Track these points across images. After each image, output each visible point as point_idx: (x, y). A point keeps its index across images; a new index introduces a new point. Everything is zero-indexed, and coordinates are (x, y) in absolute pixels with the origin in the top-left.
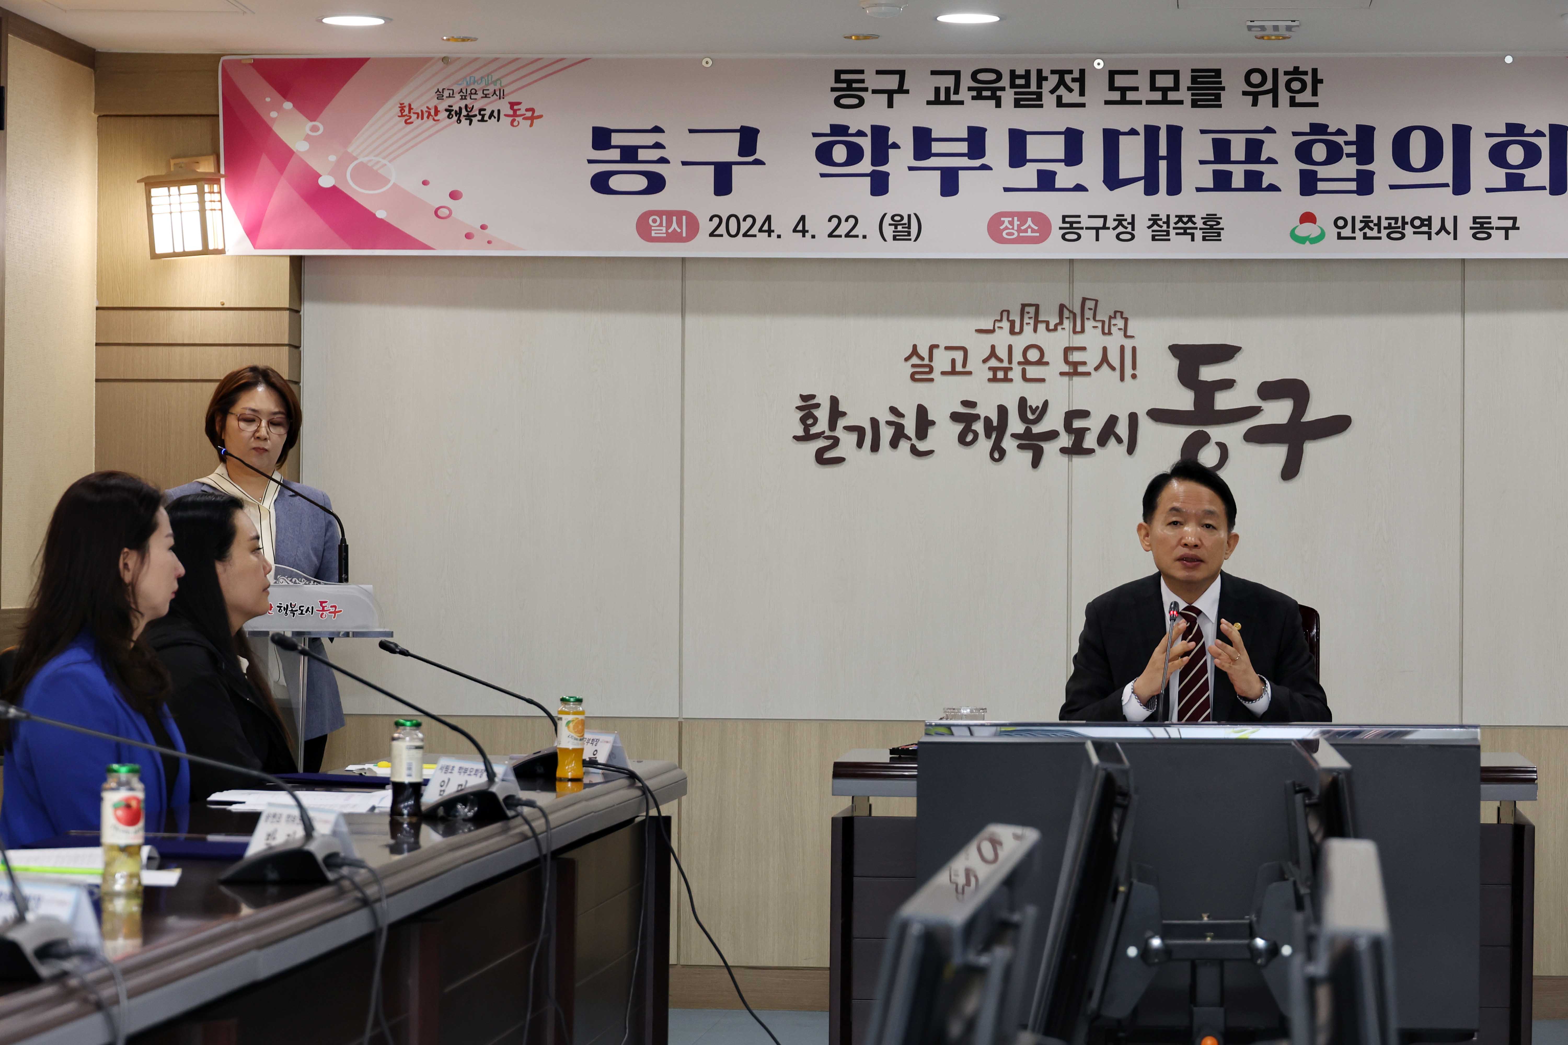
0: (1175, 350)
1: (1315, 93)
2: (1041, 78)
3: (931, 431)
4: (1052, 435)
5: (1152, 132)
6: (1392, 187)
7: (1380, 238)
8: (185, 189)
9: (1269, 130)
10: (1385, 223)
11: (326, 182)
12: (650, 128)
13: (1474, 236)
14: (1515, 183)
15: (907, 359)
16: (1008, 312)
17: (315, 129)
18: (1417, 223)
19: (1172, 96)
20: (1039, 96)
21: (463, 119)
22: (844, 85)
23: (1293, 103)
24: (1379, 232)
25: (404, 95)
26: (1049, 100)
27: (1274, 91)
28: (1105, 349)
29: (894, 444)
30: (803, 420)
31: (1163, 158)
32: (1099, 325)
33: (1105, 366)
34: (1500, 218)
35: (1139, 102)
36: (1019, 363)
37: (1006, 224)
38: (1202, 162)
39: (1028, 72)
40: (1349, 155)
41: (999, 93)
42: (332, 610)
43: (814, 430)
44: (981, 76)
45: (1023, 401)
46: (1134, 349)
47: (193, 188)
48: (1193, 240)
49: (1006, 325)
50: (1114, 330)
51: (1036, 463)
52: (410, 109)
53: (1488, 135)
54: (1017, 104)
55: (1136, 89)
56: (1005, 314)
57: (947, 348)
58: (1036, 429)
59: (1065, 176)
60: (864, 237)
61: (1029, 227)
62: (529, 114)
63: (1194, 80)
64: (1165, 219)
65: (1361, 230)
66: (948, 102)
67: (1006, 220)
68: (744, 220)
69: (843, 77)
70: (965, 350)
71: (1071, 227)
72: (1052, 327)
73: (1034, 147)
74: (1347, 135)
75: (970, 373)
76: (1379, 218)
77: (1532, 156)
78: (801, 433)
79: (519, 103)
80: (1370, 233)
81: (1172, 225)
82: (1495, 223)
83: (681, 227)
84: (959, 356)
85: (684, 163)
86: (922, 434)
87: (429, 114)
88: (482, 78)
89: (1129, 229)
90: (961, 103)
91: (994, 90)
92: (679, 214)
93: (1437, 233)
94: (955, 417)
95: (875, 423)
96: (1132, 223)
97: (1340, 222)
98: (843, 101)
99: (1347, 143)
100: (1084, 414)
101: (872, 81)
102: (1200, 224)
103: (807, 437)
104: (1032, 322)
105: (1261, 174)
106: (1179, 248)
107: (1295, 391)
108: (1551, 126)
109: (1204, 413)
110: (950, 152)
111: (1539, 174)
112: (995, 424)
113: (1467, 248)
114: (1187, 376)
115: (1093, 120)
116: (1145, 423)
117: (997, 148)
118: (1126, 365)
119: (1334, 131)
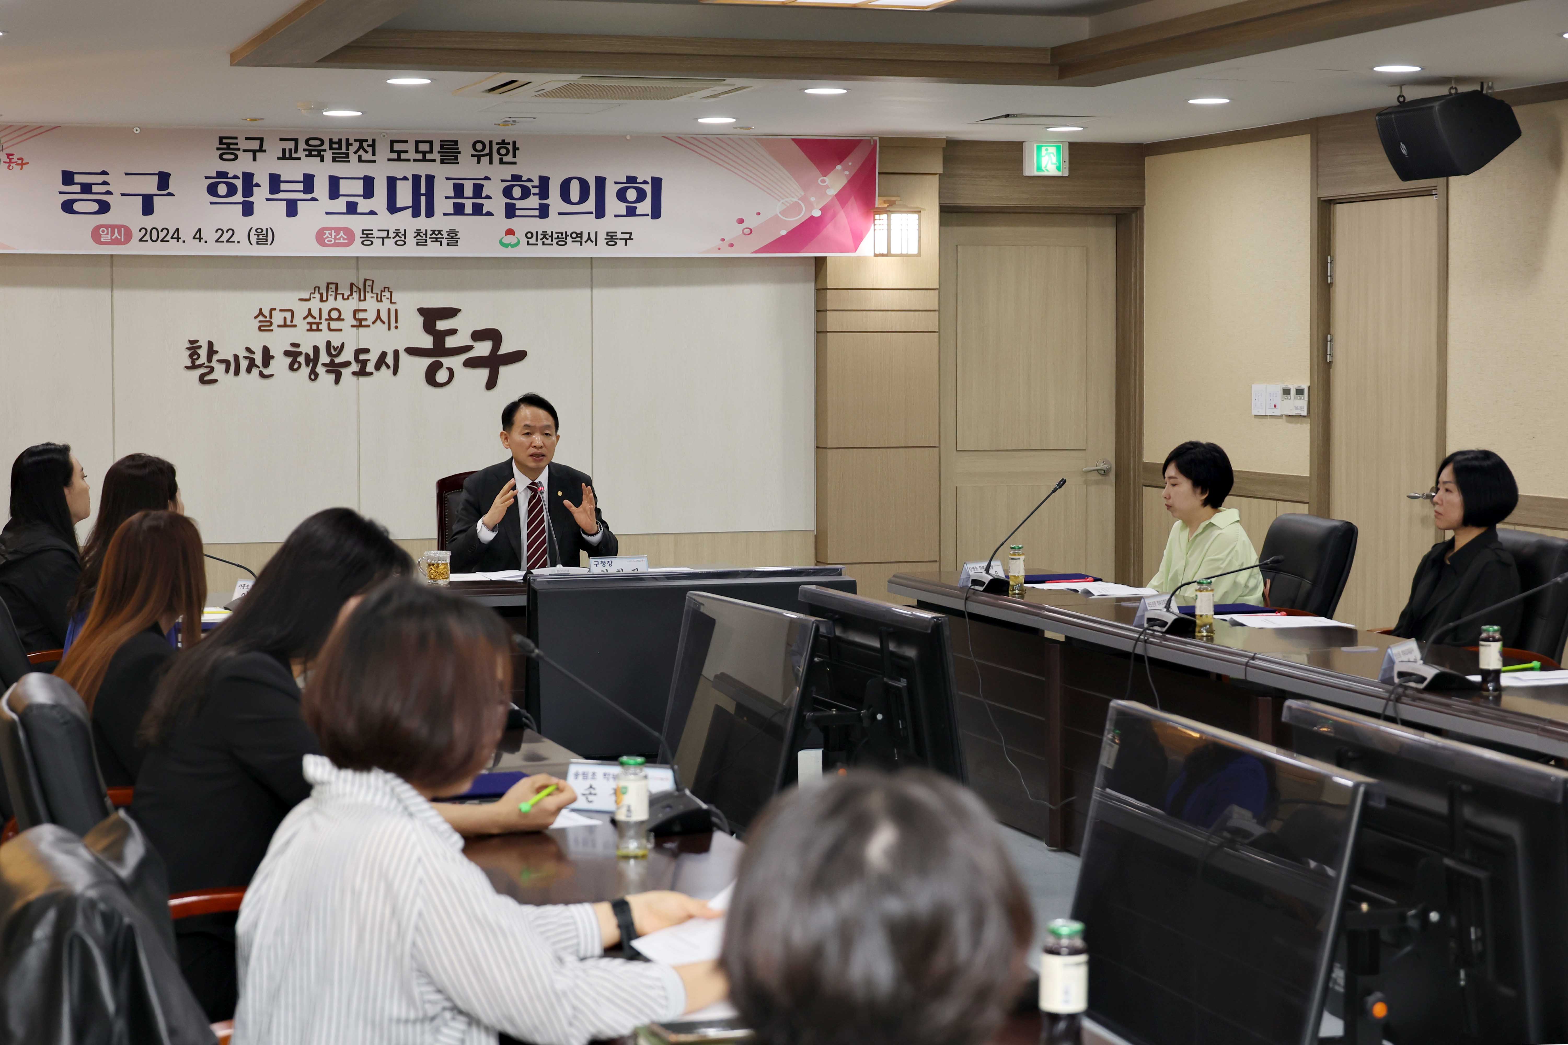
0: (422, 311)
1: (514, 156)
2: (348, 144)
3: (272, 362)
4: (347, 364)
5: (416, 179)
6: (560, 214)
7: (552, 245)
9: (487, 178)
10: (555, 236)
12: (99, 171)
13: (607, 243)
14: (631, 212)
15: (256, 317)
16: (319, 288)
18: (574, 235)
19: (428, 156)
20: (347, 155)
22: (225, 146)
23: (501, 162)
24: (552, 241)
26: (353, 158)
27: (490, 154)
28: (378, 311)
29: (249, 370)
30: (191, 356)
31: (423, 195)
32: (375, 296)
33: (379, 321)
34: (622, 233)
35: (409, 160)
36: (326, 320)
37: (327, 234)
38: (447, 198)
39: (340, 140)
40: (534, 194)
41: (322, 153)
43: (197, 363)
44: (311, 142)
45: (329, 344)
46: (396, 311)
48: (441, 245)
49: (317, 296)
50: (384, 299)
51: (337, 381)
54: (334, 160)
55: (407, 152)
56: (317, 289)
57: (281, 310)
58: (337, 360)
59: (364, 205)
60: (238, 242)
61: (342, 236)
62: (20, 162)
63: (442, 147)
64: (424, 233)
65: (541, 239)
66: (291, 158)
67: (327, 232)
68: (162, 231)
69: (224, 141)
70: (292, 312)
71: (367, 237)
72: (346, 297)
73: (345, 187)
74: (533, 181)
75: (295, 326)
76: (552, 232)
77: (641, 196)
78: (189, 364)
79: (13, 155)
80: (546, 242)
81: (429, 236)
82: (619, 236)
83: (121, 236)
84: (288, 315)
85: (123, 195)
86: (266, 364)
89: (403, 239)
91: (319, 151)
92: (120, 227)
93: (586, 242)
94: (287, 353)
95: (236, 357)
96: (405, 235)
97: (529, 235)
98: (225, 157)
99: (533, 187)
100: (367, 351)
101: (243, 144)
102: (445, 235)
103: (193, 367)
104: (333, 294)
105: (482, 205)
106: (433, 250)
107: (493, 336)
108: (653, 178)
109: (439, 349)
110: (292, 190)
111: (645, 207)
112: (312, 357)
113: (603, 251)
114: (429, 327)
115: (381, 171)
116: (403, 356)
117: (321, 187)
118: (391, 320)
119: (526, 179)
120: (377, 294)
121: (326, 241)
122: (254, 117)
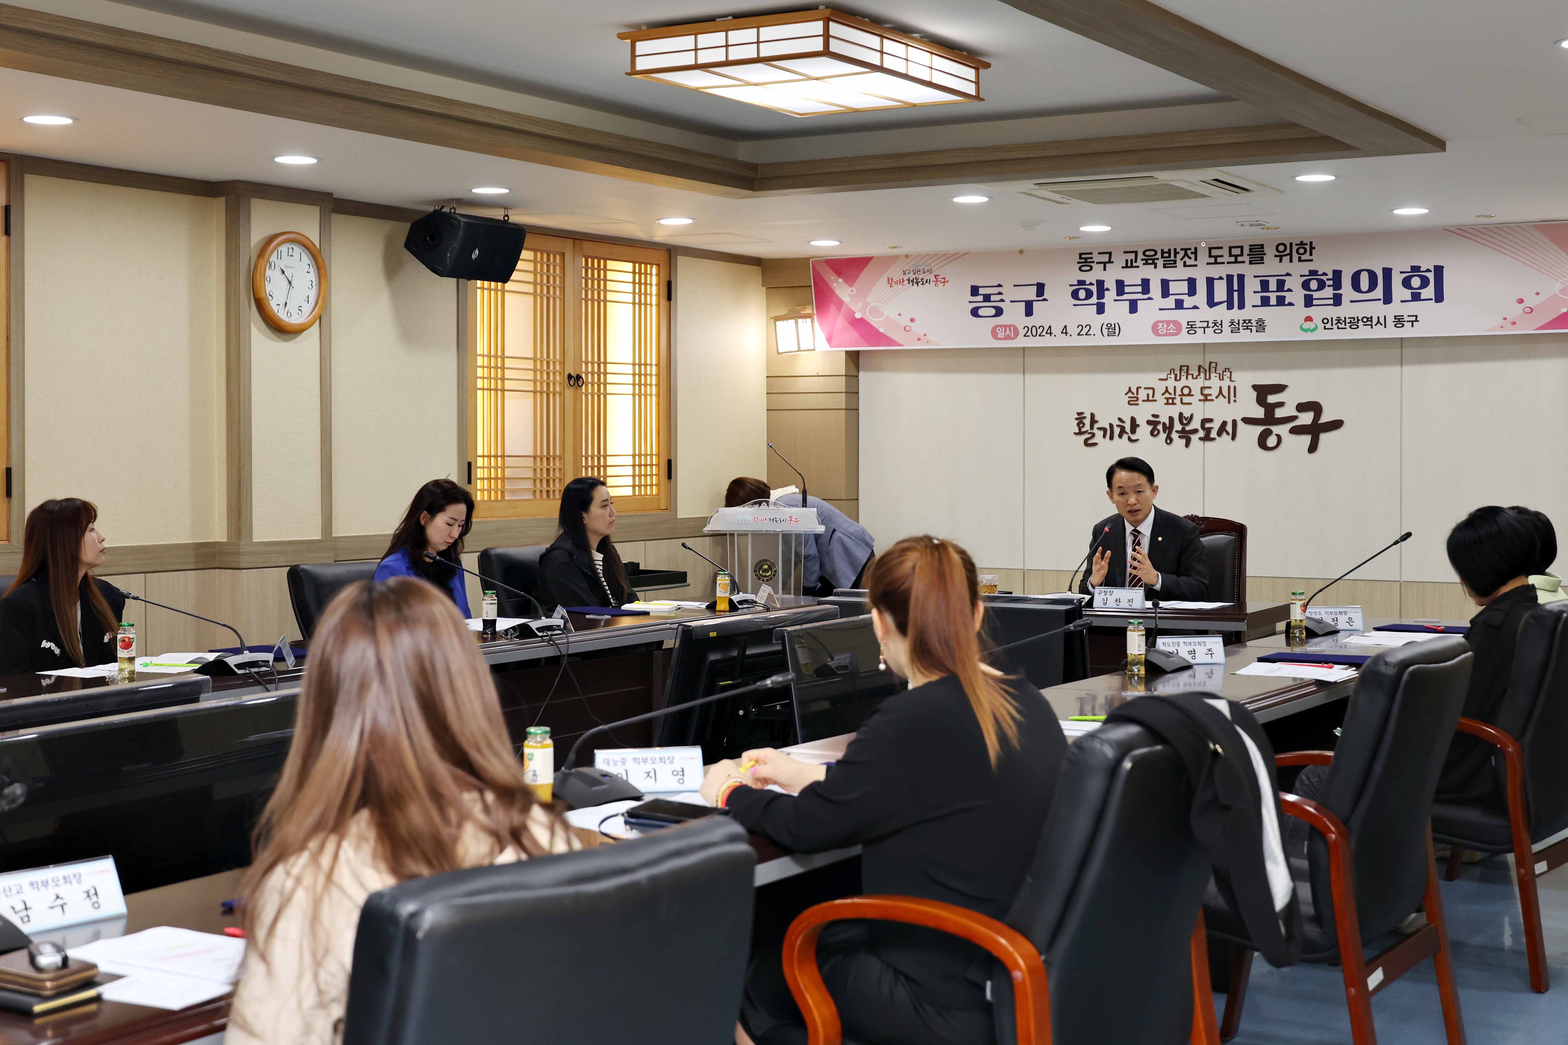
0: (1255, 387)
1: (1311, 254)
2: (1176, 253)
3: (1138, 430)
4: (1195, 431)
5: (1230, 278)
6: (1352, 302)
7: (1346, 328)
8: (790, 321)
9: (1288, 275)
10: (1348, 320)
11: (858, 316)
12: (996, 285)
13: (1395, 326)
14: (1416, 297)
15: (1126, 394)
16: (1174, 370)
17: (852, 291)
18: (1365, 320)
19: (1239, 259)
20: (1175, 262)
21: (914, 284)
22: (1084, 260)
23: (1300, 260)
24: (1345, 325)
25: (889, 273)
26: (1180, 263)
27: (1291, 254)
28: (1221, 388)
29: (1120, 436)
30: (1078, 425)
31: (1236, 291)
32: (1218, 375)
34: (1408, 316)
35: (1224, 263)
36: (1179, 395)
37: (1160, 326)
38: (1255, 292)
39: (1170, 250)
40: (1329, 286)
41: (1156, 261)
42: (796, 520)
43: (1083, 430)
44: (1147, 253)
45: (1181, 414)
46: (1235, 387)
47: (793, 321)
48: (1251, 332)
49: (1173, 376)
50: (1225, 377)
51: (1187, 445)
52: (892, 280)
53: (1401, 273)
54: (1165, 266)
55: (1222, 256)
56: (1172, 371)
57: (1145, 388)
58: (1188, 428)
59: (1188, 302)
62: (943, 280)
63: (1250, 250)
64: (1237, 322)
65: (1336, 324)
66: (1132, 267)
67: (1160, 324)
68: (1039, 328)
69: (1083, 256)
70: (1153, 389)
71: (1192, 327)
72: (1195, 377)
73: (1173, 288)
74: (1328, 275)
75: (1156, 401)
76: (1345, 318)
77: (1425, 283)
78: (1077, 431)
79: (939, 275)
80: (1340, 326)
81: (1241, 325)
82: (1406, 319)
83: (1011, 333)
84: (1150, 392)
85: (1011, 302)
86: (1133, 431)
87: (900, 282)
88: (922, 264)
90: (1138, 267)
91: (1153, 260)
92: (1010, 326)
93: (1376, 325)
94: (1149, 422)
95: (1111, 426)
96: (1221, 324)
97: (1325, 321)
98: (1083, 268)
99: (1328, 280)
100: (1210, 420)
101: (1097, 258)
102: (1254, 324)
103: (1080, 433)
104: (1185, 374)
105: (1284, 297)
106: (1245, 336)
107: (1315, 407)
108: (1435, 266)
109: (1270, 419)
110: (1133, 292)
111: (1429, 292)
112: (1168, 426)
113: (1392, 332)
114: (1261, 400)
115: (1201, 272)
116: (1240, 424)
117: (1155, 289)
118: (1231, 395)
119: (1321, 273)
120: (1220, 374)
121: (1160, 332)
122: (1071, 236)
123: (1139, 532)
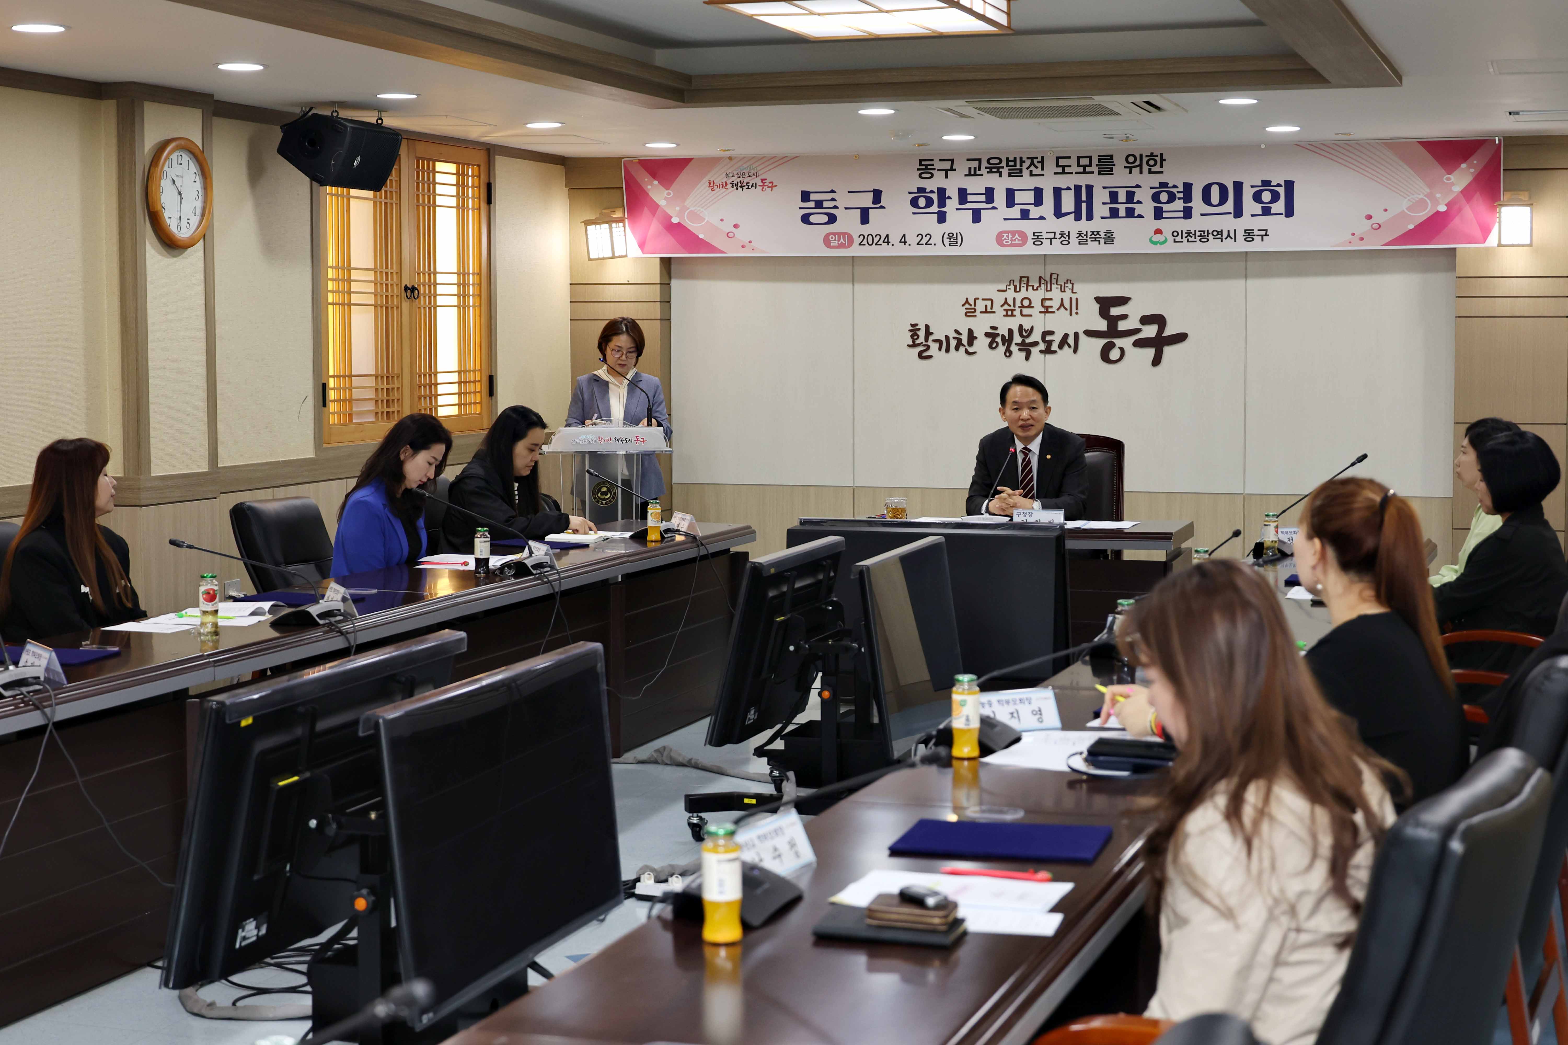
0: (1098, 299)
1: (1161, 166)
2: (1022, 162)
3: (975, 342)
4: (1036, 344)
5: (1078, 188)
6: (1202, 215)
7: (1196, 242)
8: (603, 226)
9: (1138, 186)
10: (1198, 234)
11: (675, 220)
12: (829, 191)
13: (1245, 240)
14: (1266, 212)
15: (963, 305)
16: (1013, 281)
17: (669, 194)
18: (1215, 233)
19: (1088, 169)
20: (1021, 171)
21: (739, 188)
22: (924, 167)
23: (1150, 172)
24: (1195, 238)
25: (710, 177)
26: (1026, 173)
27: (1141, 166)
28: (1062, 300)
29: (957, 348)
30: (912, 337)
31: (1084, 202)
32: (1059, 287)
33: (1062, 308)
34: (1259, 230)
35: (1071, 173)
36: (1019, 307)
37: (1005, 237)
38: (1104, 204)
39: (1015, 158)
40: (1179, 199)
41: (1001, 170)
42: (642, 440)
43: (917, 342)
44: (992, 161)
45: (1021, 327)
46: (1077, 299)
47: (607, 226)
48: (1099, 244)
49: (1012, 287)
50: (1067, 289)
51: (1027, 358)
52: (714, 183)
53: (1252, 187)
54: (1010, 175)
55: (1070, 166)
56: (1012, 282)
57: (983, 300)
58: (1028, 341)
59: (1034, 212)
60: (935, 245)
61: (1017, 238)
62: (770, 185)
63: (1099, 161)
64: (1085, 234)
65: (1186, 237)
66: (975, 175)
67: (1005, 235)
68: (876, 237)
69: (923, 163)
70: (992, 300)
71: (1038, 238)
72: (1035, 288)
73: (1019, 197)
74: (1178, 188)
75: (994, 312)
76: (1195, 231)
77: (1275, 197)
78: (911, 343)
79: (765, 179)
80: (1190, 239)
81: (1089, 236)
82: (1256, 232)
84: (989, 303)
85: (846, 208)
86: (970, 344)
87: (723, 186)
88: (747, 167)
89: (1067, 239)
90: (982, 175)
91: (998, 168)
92: (844, 234)
93: (1226, 239)
94: (987, 335)
95: (947, 338)
96: (1069, 236)
97: (1175, 234)
98: (923, 175)
99: (1178, 192)
100: (1052, 333)
101: (938, 165)
102: (1103, 235)
103: (914, 345)
104: (1025, 286)
105: (1134, 209)
106: (1092, 248)
107: (1159, 320)
108: (1286, 181)
109: (1113, 332)
110: (976, 201)
111: (1279, 206)
112: (1007, 338)
113: (1241, 246)
114: (1104, 313)
115: (1048, 182)
116: (1083, 337)
117: (1000, 198)
118: (1073, 307)
119: (1171, 186)
120: (1061, 285)
121: (1004, 242)
123: (1030, 451)
